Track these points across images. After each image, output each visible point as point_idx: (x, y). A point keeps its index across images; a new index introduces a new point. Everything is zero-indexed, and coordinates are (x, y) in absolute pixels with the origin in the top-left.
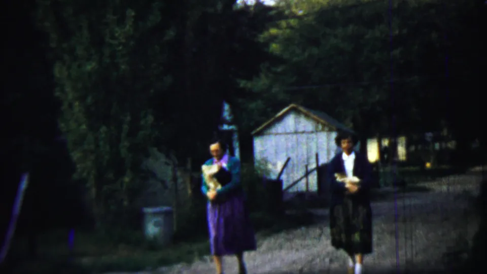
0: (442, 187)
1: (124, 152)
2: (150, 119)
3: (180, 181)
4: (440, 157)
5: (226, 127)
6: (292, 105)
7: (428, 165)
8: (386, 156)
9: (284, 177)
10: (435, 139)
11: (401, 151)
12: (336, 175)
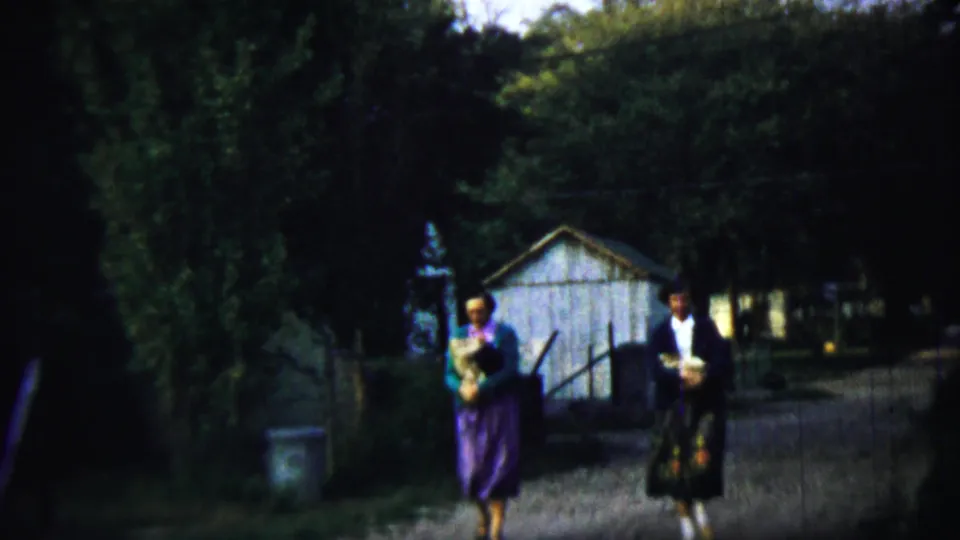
0: (858, 390)
1: (228, 318)
2: (282, 253)
3: (340, 375)
4: (851, 332)
5: (431, 271)
6: (560, 229)
7: (830, 347)
8: (746, 329)
9: (545, 369)
10: (843, 297)
11: (777, 318)
12: (662, 357)
